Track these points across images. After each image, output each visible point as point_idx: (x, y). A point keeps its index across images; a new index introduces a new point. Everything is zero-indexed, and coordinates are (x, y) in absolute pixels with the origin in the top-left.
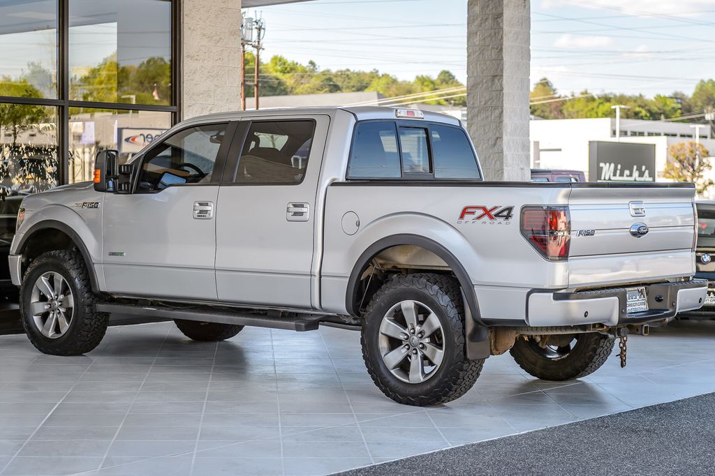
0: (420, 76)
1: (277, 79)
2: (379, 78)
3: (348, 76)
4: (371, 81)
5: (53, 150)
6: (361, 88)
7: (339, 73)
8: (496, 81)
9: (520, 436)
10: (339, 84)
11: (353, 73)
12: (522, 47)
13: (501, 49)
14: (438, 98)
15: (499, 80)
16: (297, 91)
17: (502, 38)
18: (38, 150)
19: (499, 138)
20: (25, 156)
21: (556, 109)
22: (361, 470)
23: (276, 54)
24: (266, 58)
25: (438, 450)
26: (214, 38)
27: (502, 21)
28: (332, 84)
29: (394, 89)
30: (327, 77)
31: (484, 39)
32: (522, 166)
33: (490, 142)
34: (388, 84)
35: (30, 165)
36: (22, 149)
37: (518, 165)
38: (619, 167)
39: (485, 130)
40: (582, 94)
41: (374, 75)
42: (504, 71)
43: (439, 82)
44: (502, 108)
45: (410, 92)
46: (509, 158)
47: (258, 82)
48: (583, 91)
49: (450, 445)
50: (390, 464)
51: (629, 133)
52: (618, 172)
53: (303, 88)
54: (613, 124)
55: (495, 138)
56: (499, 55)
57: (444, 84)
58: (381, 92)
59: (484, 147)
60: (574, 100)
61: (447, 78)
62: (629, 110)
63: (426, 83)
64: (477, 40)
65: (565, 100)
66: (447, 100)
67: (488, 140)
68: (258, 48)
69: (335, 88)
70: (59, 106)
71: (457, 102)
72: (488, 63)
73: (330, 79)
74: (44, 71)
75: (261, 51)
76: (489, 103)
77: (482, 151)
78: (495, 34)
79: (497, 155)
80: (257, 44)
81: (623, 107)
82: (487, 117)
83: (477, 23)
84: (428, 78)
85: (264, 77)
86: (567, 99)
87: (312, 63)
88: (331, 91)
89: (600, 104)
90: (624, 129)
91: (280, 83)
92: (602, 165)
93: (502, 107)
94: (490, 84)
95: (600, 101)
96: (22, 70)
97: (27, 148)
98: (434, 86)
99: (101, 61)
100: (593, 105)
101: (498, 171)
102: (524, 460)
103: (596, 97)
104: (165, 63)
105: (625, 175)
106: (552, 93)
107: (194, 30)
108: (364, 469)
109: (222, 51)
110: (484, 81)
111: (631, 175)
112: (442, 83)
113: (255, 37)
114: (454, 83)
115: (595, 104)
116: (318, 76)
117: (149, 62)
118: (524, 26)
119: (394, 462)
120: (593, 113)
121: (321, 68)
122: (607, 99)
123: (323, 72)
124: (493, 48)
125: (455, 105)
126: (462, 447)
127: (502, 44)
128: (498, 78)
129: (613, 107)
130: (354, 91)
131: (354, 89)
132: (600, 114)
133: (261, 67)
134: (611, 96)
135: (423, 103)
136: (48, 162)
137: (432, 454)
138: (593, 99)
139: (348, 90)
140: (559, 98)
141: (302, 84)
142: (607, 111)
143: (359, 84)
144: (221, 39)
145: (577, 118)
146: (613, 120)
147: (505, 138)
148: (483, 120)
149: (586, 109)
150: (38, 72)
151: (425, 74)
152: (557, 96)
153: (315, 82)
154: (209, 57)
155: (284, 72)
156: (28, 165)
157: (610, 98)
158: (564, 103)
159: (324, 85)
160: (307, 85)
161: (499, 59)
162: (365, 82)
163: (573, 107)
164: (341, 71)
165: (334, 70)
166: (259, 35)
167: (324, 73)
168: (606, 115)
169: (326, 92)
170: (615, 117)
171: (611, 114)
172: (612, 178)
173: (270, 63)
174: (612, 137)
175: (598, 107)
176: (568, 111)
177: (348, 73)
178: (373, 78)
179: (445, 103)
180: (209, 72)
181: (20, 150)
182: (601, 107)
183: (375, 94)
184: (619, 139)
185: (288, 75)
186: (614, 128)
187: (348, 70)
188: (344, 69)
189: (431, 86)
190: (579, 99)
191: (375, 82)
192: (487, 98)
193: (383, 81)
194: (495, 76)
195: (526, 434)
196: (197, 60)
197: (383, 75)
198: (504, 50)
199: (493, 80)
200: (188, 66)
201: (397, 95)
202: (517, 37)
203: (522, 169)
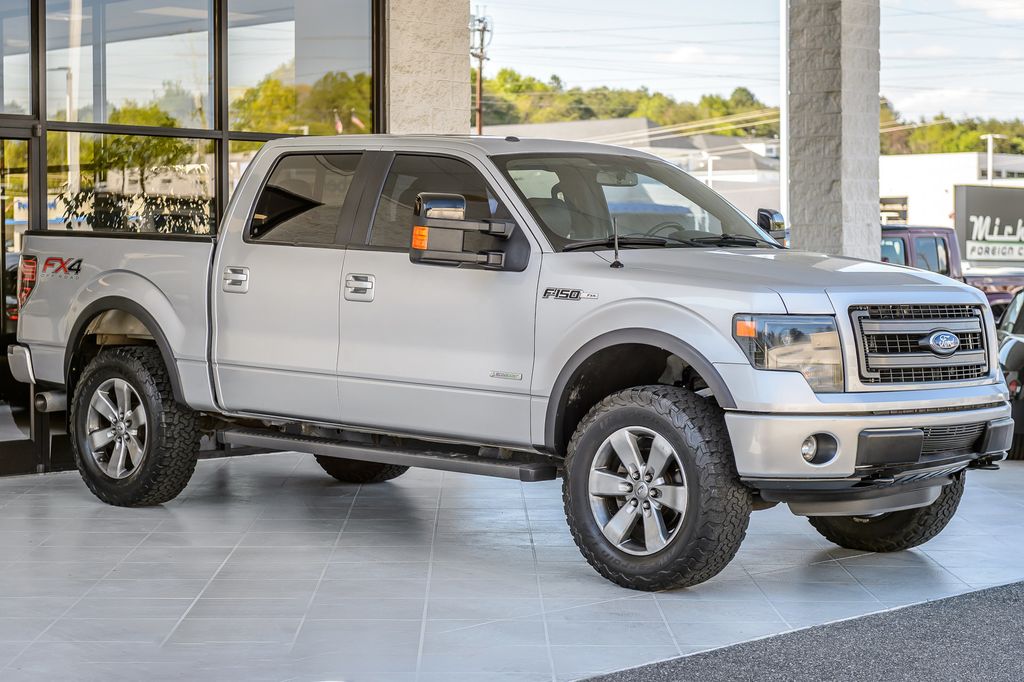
0: (707, 95)
1: (505, 101)
2: (650, 99)
3: (605, 96)
4: (637, 103)
5: (205, 202)
6: (625, 113)
7: (594, 93)
8: (832, 98)
9: (891, 613)
10: (594, 108)
11: (613, 92)
12: (868, 51)
13: (839, 54)
14: (733, 127)
15: (835, 98)
16: (535, 117)
17: (840, 37)
18: (185, 202)
19: (836, 181)
20: (166, 211)
21: (902, 140)
22: (663, 664)
23: (504, 67)
24: (491, 72)
25: (773, 635)
26: (433, 41)
27: (840, 13)
28: (583, 109)
29: (671, 112)
30: (576, 98)
31: (814, 40)
32: (869, 221)
33: (823, 186)
34: (662, 106)
35: (173, 223)
36: (162, 200)
37: (863, 220)
38: (998, 221)
39: (814, 169)
40: (937, 119)
41: (642, 94)
42: (843, 86)
43: (732, 104)
44: (840, 139)
45: (693, 118)
46: (850, 209)
47: (481, 105)
48: (938, 114)
49: (790, 627)
50: (705, 656)
51: (1004, 174)
52: (996, 229)
53: (542, 115)
54: (982, 162)
55: (830, 180)
56: (835, 62)
57: (740, 106)
58: (654, 119)
59: (814, 194)
60: (924, 129)
61: (745, 98)
62: (1003, 140)
63: (715, 106)
64: (803, 41)
65: (913, 129)
66: (745, 129)
67: (820, 184)
68: (481, 58)
69: (588, 114)
70: (216, 139)
71: (760, 132)
72: (819, 73)
73: (580, 102)
74: (183, 92)
75: (484, 62)
76: (821, 131)
77: (811, 200)
78: (830, 31)
79: (833, 205)
80: (479, 51)
81: (997, 136)
82: (818, 152)
83: (803, 16)
84: (718, 97)
85: (488, 99)
86: (915, 126)
87: (555, 78)
88: (582, 118)
89: (963, 132)
90: (998, 169)
91: (511, 107)
92: (973, 219)
93: (840, 136)
94: (822, 104)
95: (962, 129)
96: (154, 91)
97: (167, 200)
98: (727, 109)
99: (262, 79)
100: (952, 134)
101: (835, 228)
102: (900, 651)
103: (956, 123)
104: (349, 80)
105: (1006, 233)
106: (893, 117)
107: (404, 30)
108: (669, 663)
109: (444, 59)
110: (814, 100)
111: (1014, 233)
112: (737, 105)
113: (477, 44)
114: (755, 105)
115: (956, 133)
116: (563, 97)
117: (326, 78)
118: (871, 20)
119: (711, 652)
120: (952, 146)
121: (568, 85)
122: (972, 126)
123: (571, 91)
124: (826, 52)
125: (757, 136)
126: (808, 630)
127: (839, 47)
128: (834, 94)
129: (983, 137)
130: (614, 117)
131: (614, 115)
132: (962, 147)
133: (484, 85)
134: (976, 122)
135: (713, 134)
136: (197, 220)
137: (766, 640)
138: (952, 127)
139: (606, 116)
140: (903, 124)
141: (541, 107)
142: (972, 143)
143: (622, 107)
144: (442, 42)
145: (929, 153)
146: (983, 155)
147: (845, 181)
148: (812, 155)
149: (942, 141)
150: (175, 94)
151: (714, 93)
152: (900, 121)
153: (560, 105)
154: (425, 68)
155: (517, 90)
156: (170, 223)
157: (976, 125)
158: (909, 132)
159: (572, 109)
160: (549, 109)
161: (836, 68)
162: (630, 105)
163: (923, 137)
164: (596, 90)
165: (586, 88)
166: (482, 40)
167: (571, 93)
168: (970, 148)
169: (574, 119)
170: (986, 151)
171: (981, 146)
172: (988, 237)
173: (496, 80)
174: (980, 179)
175: (959, 138)
176: (916, 144)
177: (606, 92)
178: (641, 98)
179: (742, 132)
180: (425, 90)
181: (159, 202)
182: (963, 137)
183: (644, 121)
184: (990, 182)
185: (524, 96)
186: (983, 167)
187: (605, 88)
188: (599, 85)
189: (724, 110)
190: (932, 128)
191: (642, 106)
192: (819, 124)
193: (656, 103)
194: (829, 93)
195: (899, 611)
196: (408, 72)
197: (654, 95)
198: (842, 55)
199: (827, 98)
200: (395, 81)
201: (674, 123)
202: (862, 36)
203: (869, 225)
